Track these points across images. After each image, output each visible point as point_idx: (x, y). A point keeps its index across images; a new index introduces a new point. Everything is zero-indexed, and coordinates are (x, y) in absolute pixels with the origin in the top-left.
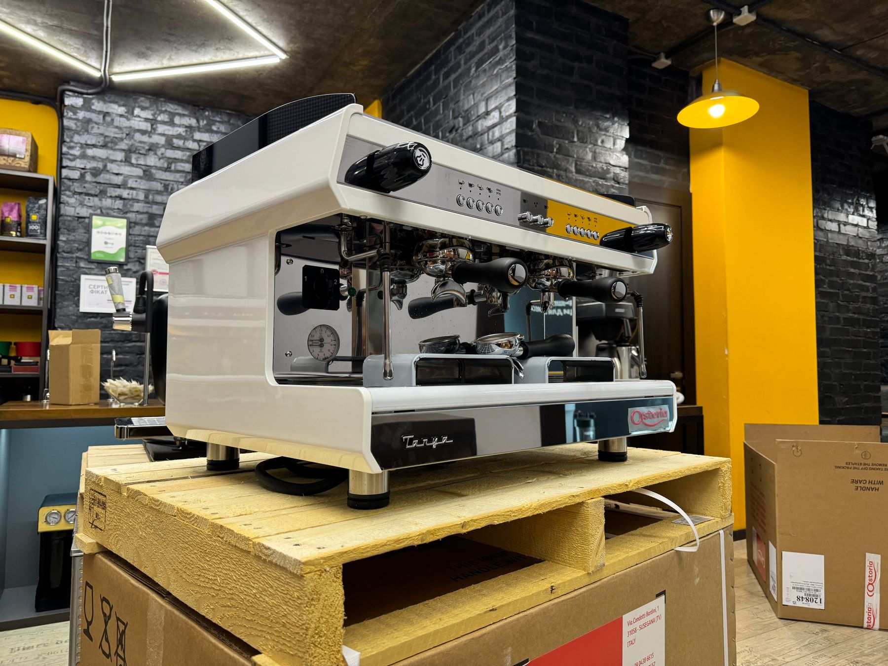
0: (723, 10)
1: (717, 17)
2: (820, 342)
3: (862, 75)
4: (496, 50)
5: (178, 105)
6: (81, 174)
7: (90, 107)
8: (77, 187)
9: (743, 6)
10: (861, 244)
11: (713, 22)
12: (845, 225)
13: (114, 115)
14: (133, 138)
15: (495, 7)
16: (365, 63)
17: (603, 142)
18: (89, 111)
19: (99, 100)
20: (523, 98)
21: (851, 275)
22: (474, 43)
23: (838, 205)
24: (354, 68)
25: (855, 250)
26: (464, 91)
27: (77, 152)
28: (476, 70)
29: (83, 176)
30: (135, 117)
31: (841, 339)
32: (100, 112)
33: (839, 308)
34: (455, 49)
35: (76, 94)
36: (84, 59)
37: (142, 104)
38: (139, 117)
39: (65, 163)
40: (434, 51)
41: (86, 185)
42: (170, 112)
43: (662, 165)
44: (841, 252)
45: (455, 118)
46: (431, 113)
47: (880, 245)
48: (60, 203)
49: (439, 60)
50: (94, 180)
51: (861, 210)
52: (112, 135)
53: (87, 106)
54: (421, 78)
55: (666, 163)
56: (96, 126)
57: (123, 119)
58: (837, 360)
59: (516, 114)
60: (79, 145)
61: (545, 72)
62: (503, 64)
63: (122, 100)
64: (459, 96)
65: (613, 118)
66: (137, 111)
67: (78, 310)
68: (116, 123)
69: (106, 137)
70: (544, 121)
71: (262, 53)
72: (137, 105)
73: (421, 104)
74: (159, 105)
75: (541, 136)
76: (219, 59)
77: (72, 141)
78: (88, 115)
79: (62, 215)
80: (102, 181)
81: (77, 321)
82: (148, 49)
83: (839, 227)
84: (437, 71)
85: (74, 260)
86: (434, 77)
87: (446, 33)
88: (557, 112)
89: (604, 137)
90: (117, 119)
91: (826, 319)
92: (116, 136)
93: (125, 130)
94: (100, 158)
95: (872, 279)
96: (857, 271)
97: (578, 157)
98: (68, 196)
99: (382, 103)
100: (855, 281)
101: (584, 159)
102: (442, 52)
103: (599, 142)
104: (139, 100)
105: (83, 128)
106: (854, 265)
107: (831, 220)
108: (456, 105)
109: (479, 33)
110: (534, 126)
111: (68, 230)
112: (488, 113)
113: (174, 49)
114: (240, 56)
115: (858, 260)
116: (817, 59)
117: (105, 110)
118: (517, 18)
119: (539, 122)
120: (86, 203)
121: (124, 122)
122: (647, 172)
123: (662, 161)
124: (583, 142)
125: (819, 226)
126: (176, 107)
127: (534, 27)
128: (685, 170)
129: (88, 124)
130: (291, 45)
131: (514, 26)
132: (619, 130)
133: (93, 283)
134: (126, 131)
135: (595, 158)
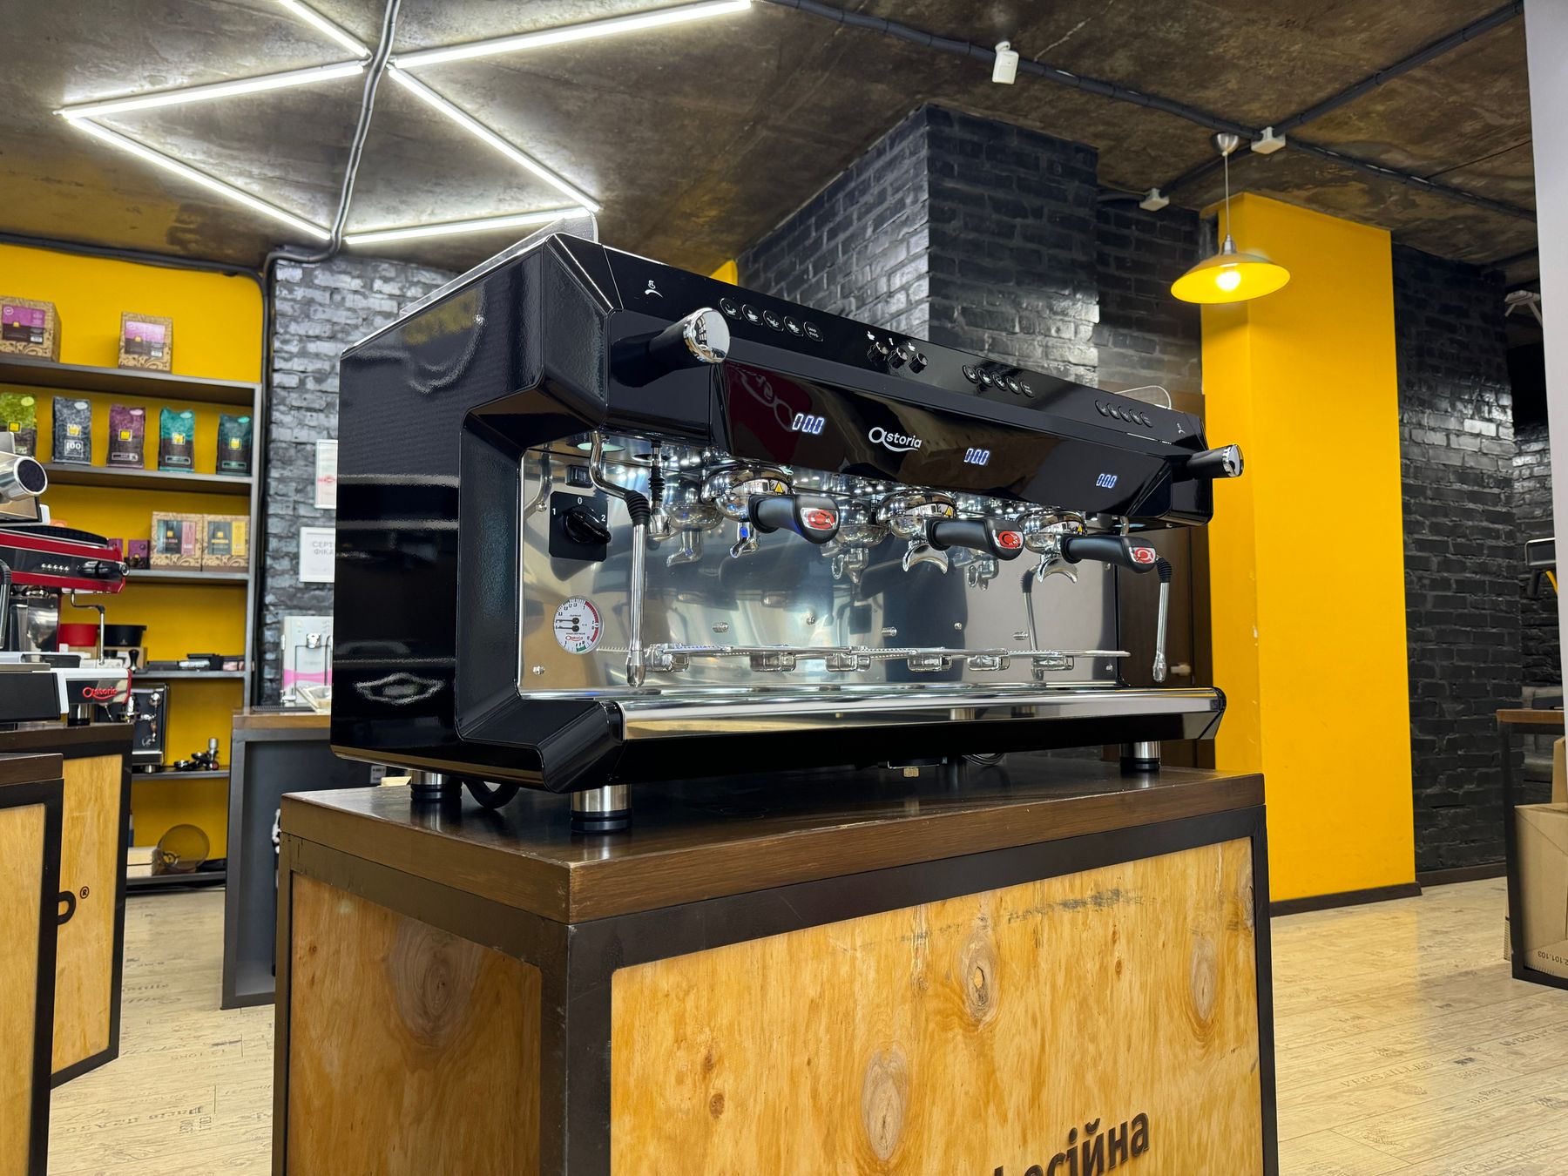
0: (1235, 134)
1: (1228, 144)
2: (1412, 619)
3: (1469, 210)
4: (901, 205)
5: (436, 272)
6: (300, 380)
7: (312, 281)
8: (294, 399)
9: (1265, 128)
10: (1486, 465)
11: (1222, 151)
12: (1458, 436)
13: (345, 292)
14: (372, 324)
15: (900, 143)
16: (713, 213)
17: (1058, 330)
18: (310, 287)
19: (323, 269)
20: (940, 275)
21: (1469, 514)
22: (871, 191)
23: (1445, 405)
24: (697, 220)
25: (1476, 474)
26: (858, 260)
27: (293, 348)
28: (874, 231)
29: (302, 382)
30: (376, 293)
31: (1451, 613)
32: (325, 288)
33: (1446, 565)
34: (846, 196)
35: (293, 263)
36: (309, 217)
37: (384, 273)
38: (381, 292)
39: (278, 364)
40: (814, 196)
41: (307, 396)
42: (425, 284)
43: (1157, 354)
44: (1452, 477)
45: (845, 296)
46: (810, 286)
47: (1541, 460)
48: (272, 423)
49: (822, 210)
50: (318, 388)
51: (1486, 412)
52: (343, 321)
53: (307, 281)
54: (796, 233)
55: (1163, 352)
56: (320, 309)
57: (358, 297)
58: (1444, 645)
59: (929, 299)
60: (297, 337)
61: (972, 236)
62: (911, 226)
63: (356, 269)
64: (851, 266)
65: (1075, 295)
66: (378, 284)
67: (297, 579)
68: (348, 304)
69: (335, 324)
70: (970, 305)
71: (565, 203)
72: (378, 275)
73: (797, 272)
74: (409, 274)
75: (966, 328)
76: (501, 212)
77: (286, 332)
78: (310, 293)
79: (273, 441)
80: (330, 390)
81: (295, 595)
82: (403, 202)
83: (1448, 439)
84: (818, 227)
85: (291, 505)
86: (814, 234)
87: (833, 173)
88: (990, 292)
89: (1060, 324)
90: (350, 297)
91: (1426, 582)
92: (349, 322)
93: (361, 313)
94: (326, 355)
95: (1507, 518)
96: (1479, 507)
97: (1021, 356)
98: (283, 413)
99: (738, 266)
100: (1476, 523)
101: (1030, 357)
102: (826, 198)
103: (1053, 332)
104: (380, 269)
105: (302, 313)
106: (1473, 496)
107: (1433, 429)
108: (847, 279)
109: (878, 178)
110: (956, 314)
111: (283, 463)
112: (891, 294)
113: (439, 201)
114: (533, 208)
115: (1481, 490)
116: (1392, 190)
117: (333, 285)
118: (931, 161)
119: (963, 308)
120: (307, 422)
121: (359, 302)
122: (1134, 367)
123: (1158, 347)
124: (1028, 333)
125: (1414, 437)
126: (434, 275)
127: (956, 173)
128: (1195, 360)
129: (310, 306)
130: (608, 194)
131: (926, 173)
132: (1084, 311)
133: (318, 539)
134: (363, 314)
135: (1046, 355)
